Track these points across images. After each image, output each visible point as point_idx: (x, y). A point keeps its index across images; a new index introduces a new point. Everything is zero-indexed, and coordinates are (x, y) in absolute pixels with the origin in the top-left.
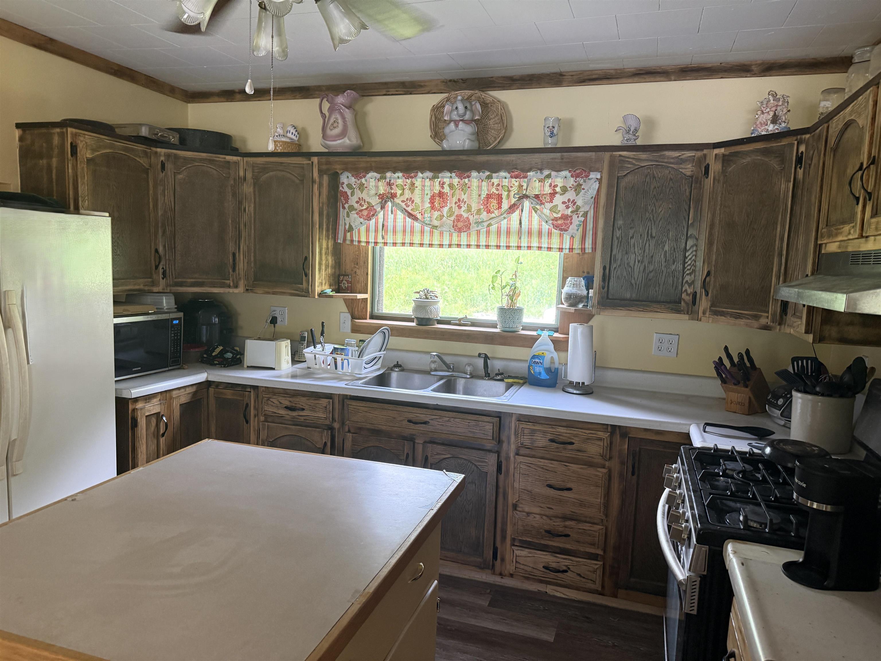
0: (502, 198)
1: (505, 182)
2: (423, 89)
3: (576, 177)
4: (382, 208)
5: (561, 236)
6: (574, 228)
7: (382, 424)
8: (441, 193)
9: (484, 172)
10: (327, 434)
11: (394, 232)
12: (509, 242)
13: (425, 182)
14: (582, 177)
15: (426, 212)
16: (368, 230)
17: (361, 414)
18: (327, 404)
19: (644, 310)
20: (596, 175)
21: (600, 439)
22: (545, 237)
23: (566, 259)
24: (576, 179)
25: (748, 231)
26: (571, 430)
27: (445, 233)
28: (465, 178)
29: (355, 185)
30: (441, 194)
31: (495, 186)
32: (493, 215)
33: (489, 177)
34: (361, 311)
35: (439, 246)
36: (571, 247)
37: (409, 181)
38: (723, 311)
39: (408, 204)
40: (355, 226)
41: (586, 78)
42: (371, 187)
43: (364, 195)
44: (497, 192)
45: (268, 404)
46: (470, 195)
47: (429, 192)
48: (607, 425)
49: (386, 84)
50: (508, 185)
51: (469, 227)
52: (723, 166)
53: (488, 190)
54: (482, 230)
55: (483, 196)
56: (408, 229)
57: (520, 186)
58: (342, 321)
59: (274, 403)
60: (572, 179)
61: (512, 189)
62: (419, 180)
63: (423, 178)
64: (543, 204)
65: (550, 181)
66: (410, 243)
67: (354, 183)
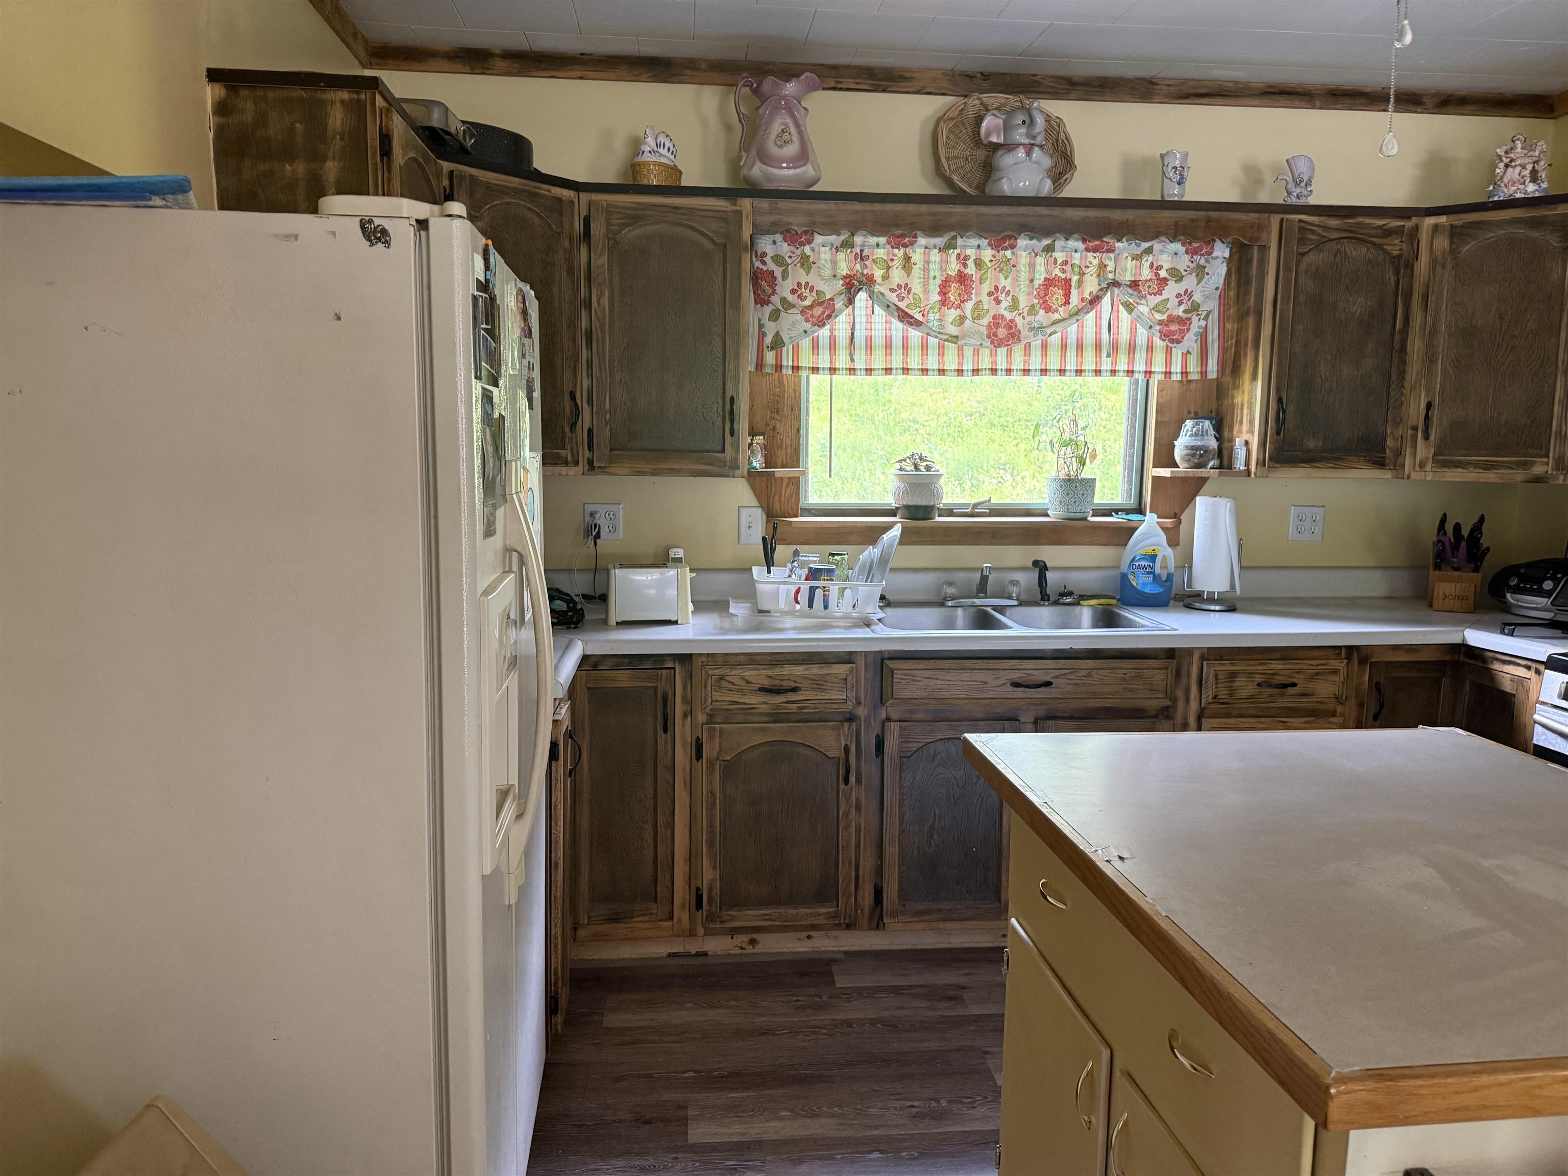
0: (1070, 286)
1: (1076, 259)
2: (906, 84)
3: (1192, 254)
4: (851, 302)
5: (1169, 351)
6: (1191, 341)
7: (961, 696)
8: (963, 275)
9: (1039, 240)
10: (849, 729)
11: (869, 350)
12: (1081, 363)
13: (929, 254)
14: (1202, 255)
15: (931, 312)
16: (815, 345)
17: (918, 683)
18: (848, 672)
19: (1336, 466)
20: (1223, 252)
21: (1335, 672)
22: (1141, 353)
23: (1162, 391)
24: (1192, 257)
25: (1503, 339)
26: (1290, 664)
27: (965, 348)
28: (1006, 249)
29: (790, 257)
30: (962, 278)
31: (1058, 264)
32: (1056, 316)
33: (1049, 249)
34: (786, 501)
35: (956, 373)
36: (1184, 370)
37: (900, 253)
38: (1460, 461)
39: (903, 295)
40: (791, 338)
41: (1191, 91)
42: (824, 263)
43: (812, 279)
44: (1063, 276)
45: (720, 687)
46: (1016, 279)
47: (938, 274)
48: (1340, 647)
49: (835, 67)
50: (1081, 263)
51: (1019, 337)
52: (1451, 243)
53: (1047, 271)
54: (1034, 343)
55: (1037, 281)
56: (897, 342)
57: (1102, 266)
58: (744, 524)
59: (733, 684)
60: (1187, 257)
61: (1090, 269)
62: (920, 251)
63: (926, 248)
64: (1144, 297)
65: (1151, 258)
66: (903, 369)
67: (788, 255)
